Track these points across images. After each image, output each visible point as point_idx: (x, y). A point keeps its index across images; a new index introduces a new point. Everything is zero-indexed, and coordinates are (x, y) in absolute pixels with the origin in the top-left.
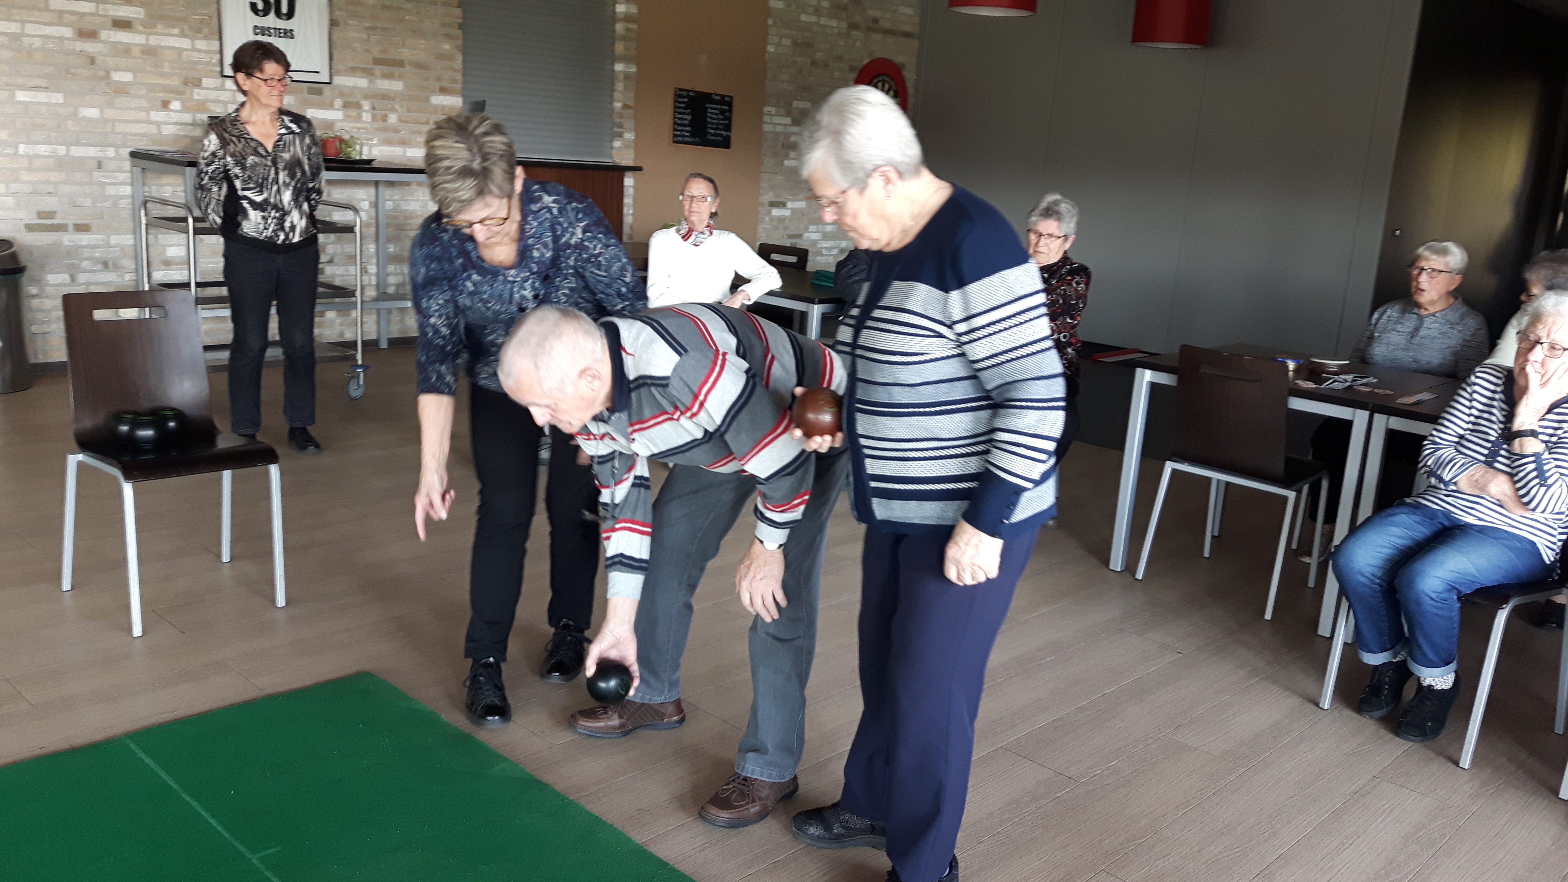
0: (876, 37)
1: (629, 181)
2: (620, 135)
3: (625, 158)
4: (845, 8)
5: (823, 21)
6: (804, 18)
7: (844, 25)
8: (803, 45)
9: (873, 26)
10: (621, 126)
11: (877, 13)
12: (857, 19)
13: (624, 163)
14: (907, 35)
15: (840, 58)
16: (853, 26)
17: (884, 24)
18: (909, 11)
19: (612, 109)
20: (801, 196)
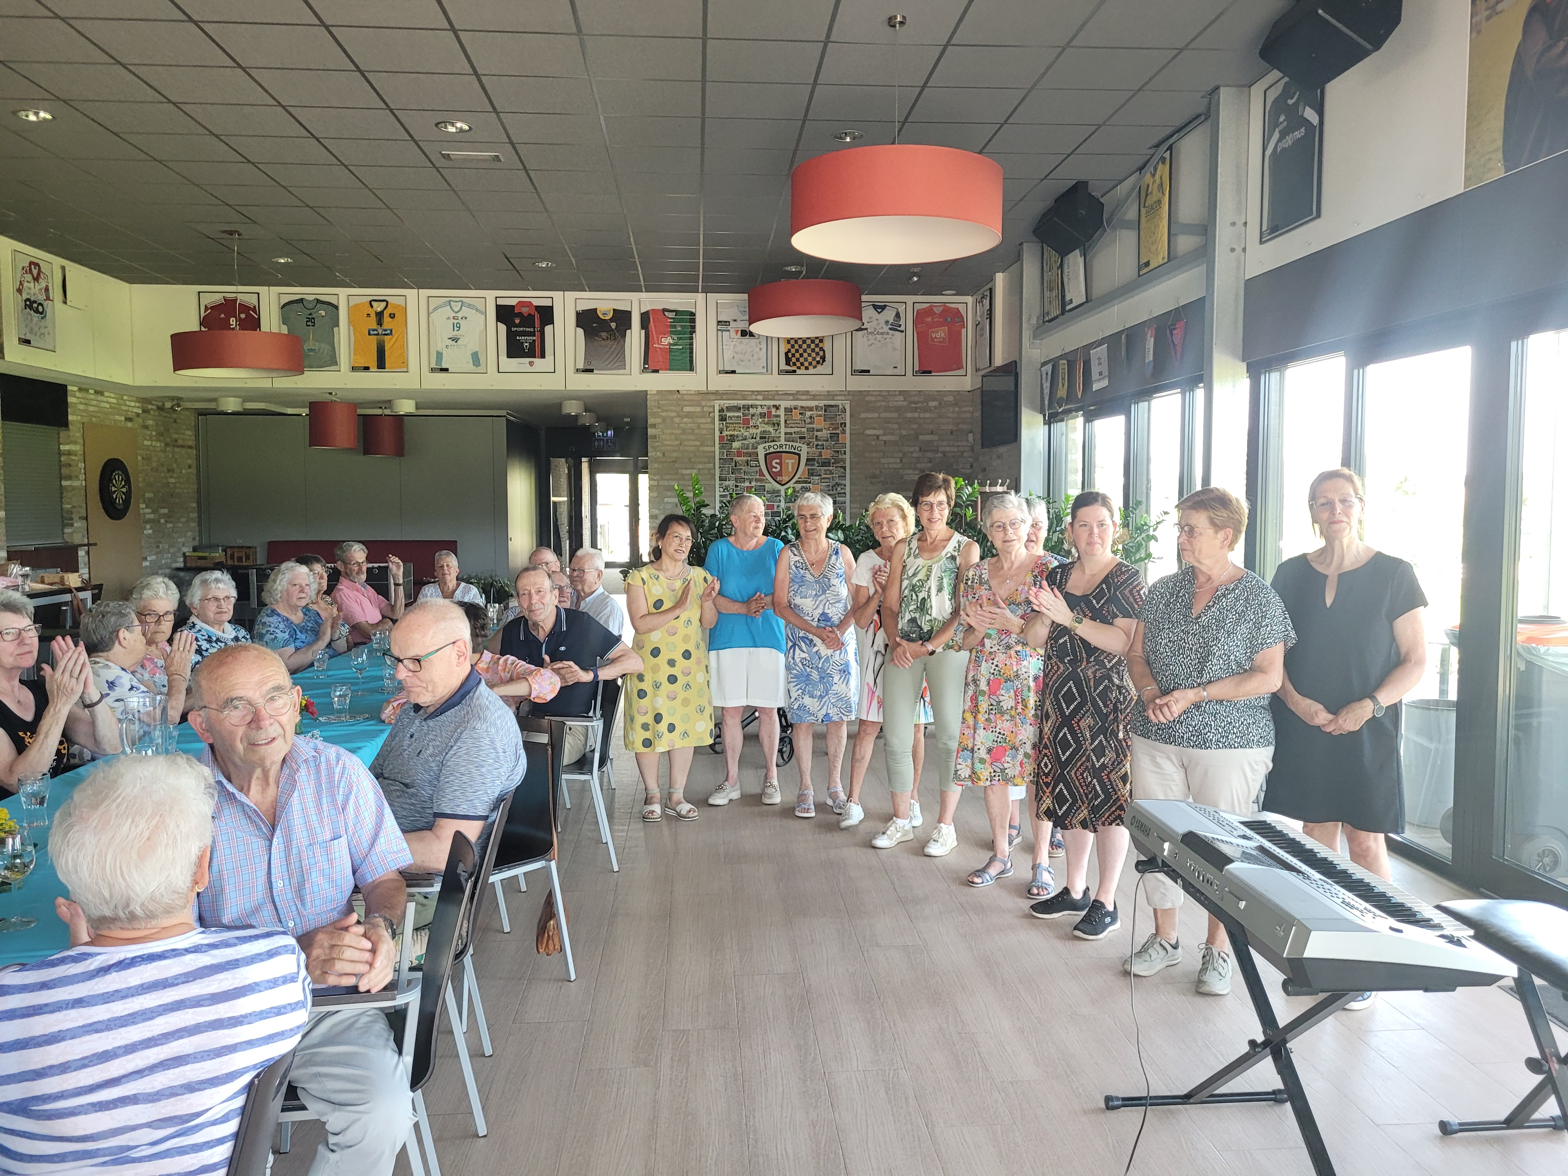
0: (177, 450)
1: (82, 553)
2: (72, 525)
3: (78, 538)
4: (162, 435)
5: (154, 443)
6: (146, 443)
7: (163, 445)
8: (147, 459)
9: (175, 444)
10: (72, 519)
11: (176, 436)
12: (168, 440)
13: (76, 542)
14: (190, 447)
15: (163, 465)
16: (167, 445)
17: (180, 442)
18: (189, 433)
19: (62, 509)
20: (154, 552)
